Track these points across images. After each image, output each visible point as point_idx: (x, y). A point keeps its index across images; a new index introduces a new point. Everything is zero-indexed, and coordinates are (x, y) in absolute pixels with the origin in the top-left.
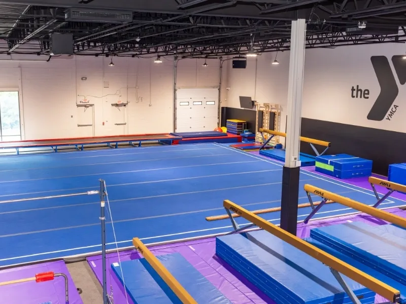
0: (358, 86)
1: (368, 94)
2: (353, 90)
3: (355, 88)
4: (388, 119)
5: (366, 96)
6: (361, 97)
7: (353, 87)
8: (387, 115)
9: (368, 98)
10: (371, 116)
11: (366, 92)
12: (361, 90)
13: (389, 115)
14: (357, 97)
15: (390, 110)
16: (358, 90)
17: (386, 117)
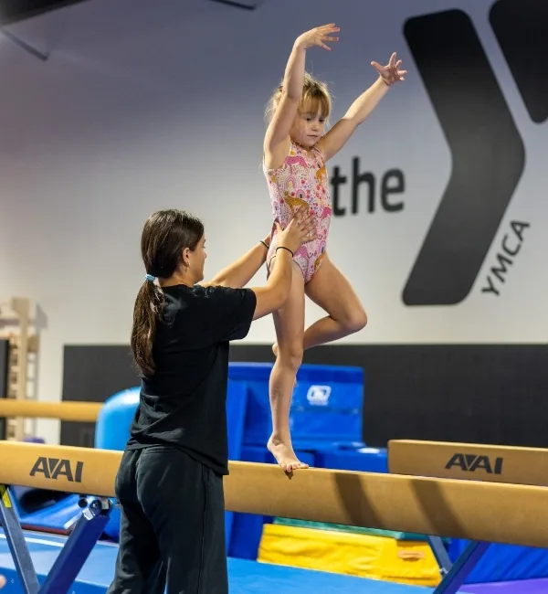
0: (356, 162)
1: (400, 189)
2: (337, 180)
3: (347, 171)
4: (492, 289)
5: (393, 199)
6: (371, 208)
7: (336, 170)
8: (485, 271)
9: (399, 207)
10: (419, 292)
11: (393, 182)
12: (369, 178)
13: (494, 270)
14: (355, 210)
15: (496, 248)
16: (358, 179)
17: (481, 282)
